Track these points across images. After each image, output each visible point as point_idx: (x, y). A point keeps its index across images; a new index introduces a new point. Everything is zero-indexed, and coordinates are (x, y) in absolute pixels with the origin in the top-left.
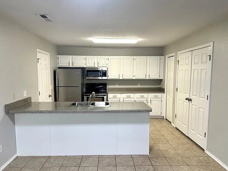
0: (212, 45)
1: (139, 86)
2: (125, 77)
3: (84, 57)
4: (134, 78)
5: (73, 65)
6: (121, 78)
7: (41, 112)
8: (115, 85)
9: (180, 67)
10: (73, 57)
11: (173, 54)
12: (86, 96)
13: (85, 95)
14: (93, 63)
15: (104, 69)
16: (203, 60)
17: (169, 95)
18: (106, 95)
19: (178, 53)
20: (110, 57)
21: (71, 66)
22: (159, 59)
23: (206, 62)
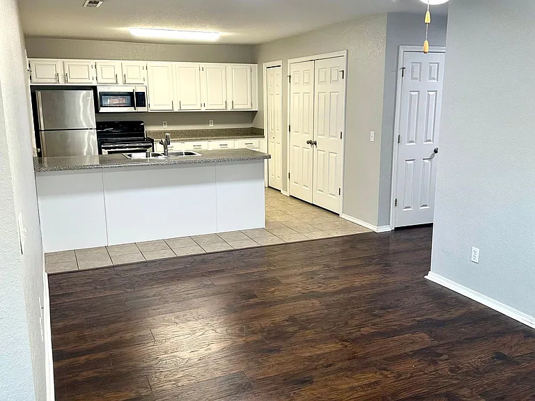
0: (345, 55)
1: (211, 126)
2: (186, 107)
3: (92, 62)
4: (203, 110)
5: (66, 81)
6: (176, 109)
7: (84, 168)
8: (161, 124)
9: (294, 88)
10: (65, 63)
11: (279, 63)
12: (106, 148)
13: (103, 148)
14: (113, 77)
15: (140, 89)
16: (332, 77)
17: (273, 140)
18: (150, 146)
19: (290, 61)
20: (150, 64)
21: (62, 83)
22: (249, 70)
23: (337, 81)
